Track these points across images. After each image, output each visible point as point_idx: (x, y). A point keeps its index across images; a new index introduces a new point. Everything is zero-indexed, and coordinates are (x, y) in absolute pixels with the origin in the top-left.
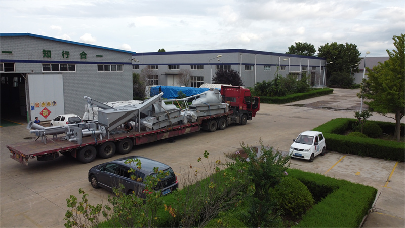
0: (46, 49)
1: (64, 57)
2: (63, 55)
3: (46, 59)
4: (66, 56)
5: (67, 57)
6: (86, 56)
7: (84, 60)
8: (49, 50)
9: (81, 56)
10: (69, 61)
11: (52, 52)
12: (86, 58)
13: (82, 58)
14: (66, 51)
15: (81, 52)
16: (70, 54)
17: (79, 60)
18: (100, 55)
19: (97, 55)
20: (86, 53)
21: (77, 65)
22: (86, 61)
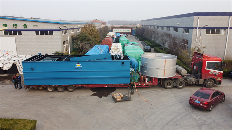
0: (4, 24)
4: (15, 27)
10: (17, 29)
11: (7, 25)
14: (15, 24)
15: (24, 24)
16: (18, 26)
17: (23, 29)
18: (36, 25)
19: (34, 25)
20: (26, 24)
21: (22, 31)
22: (27, 29)
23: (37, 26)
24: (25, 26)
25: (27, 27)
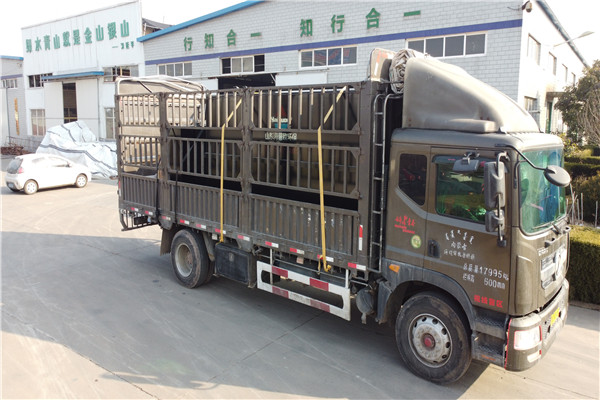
0: (306, 18)
1: (333, 32)
2: (333, 26)
3: (306, 40)
4: (337, 27)
5: (340, 31)
6: (377, 20)
7: (373, 33)
8: (310, 18)
9: (369, 22)
10: (343, 38)
11: (314, 23)
12: (377, 26)
13: (369, 27)
14: (340, 13)
15: (368, 12)
16: (346, 22)
17: (364, 34)
18: (413, 10)
19: (407, 11)
20: (378, 11)
21: (359, 47)
22: (379, 34)
23: (419, 13)
24: (373, 18)
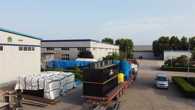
13: (8, 41)
15: (8, 37)
17: (7, 43)
22: (11, 44)
23: (22, 40)
24: (10, 39)
25: (11, 41)
